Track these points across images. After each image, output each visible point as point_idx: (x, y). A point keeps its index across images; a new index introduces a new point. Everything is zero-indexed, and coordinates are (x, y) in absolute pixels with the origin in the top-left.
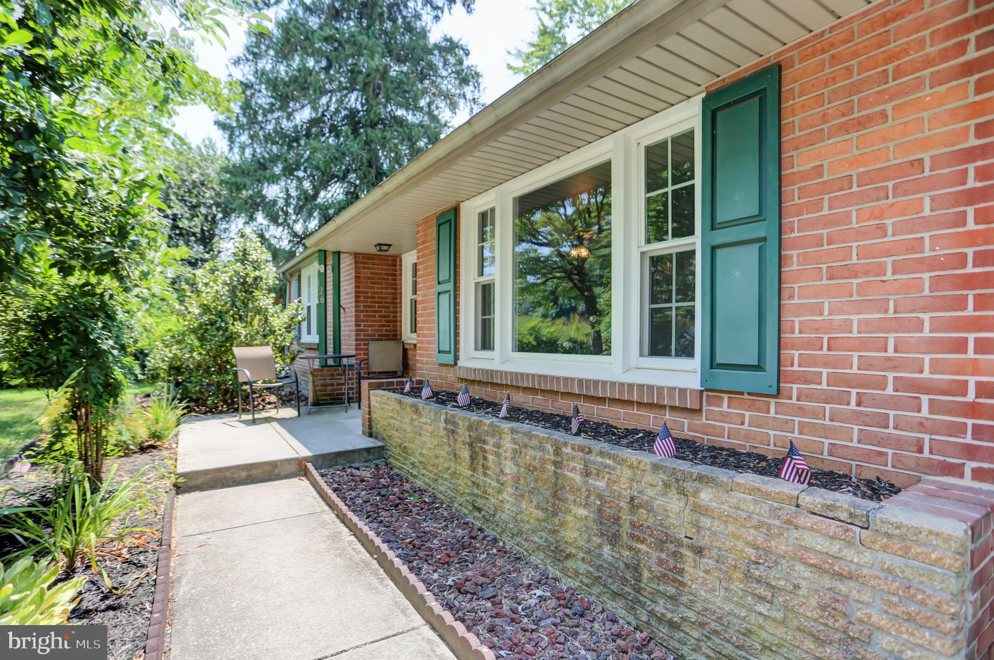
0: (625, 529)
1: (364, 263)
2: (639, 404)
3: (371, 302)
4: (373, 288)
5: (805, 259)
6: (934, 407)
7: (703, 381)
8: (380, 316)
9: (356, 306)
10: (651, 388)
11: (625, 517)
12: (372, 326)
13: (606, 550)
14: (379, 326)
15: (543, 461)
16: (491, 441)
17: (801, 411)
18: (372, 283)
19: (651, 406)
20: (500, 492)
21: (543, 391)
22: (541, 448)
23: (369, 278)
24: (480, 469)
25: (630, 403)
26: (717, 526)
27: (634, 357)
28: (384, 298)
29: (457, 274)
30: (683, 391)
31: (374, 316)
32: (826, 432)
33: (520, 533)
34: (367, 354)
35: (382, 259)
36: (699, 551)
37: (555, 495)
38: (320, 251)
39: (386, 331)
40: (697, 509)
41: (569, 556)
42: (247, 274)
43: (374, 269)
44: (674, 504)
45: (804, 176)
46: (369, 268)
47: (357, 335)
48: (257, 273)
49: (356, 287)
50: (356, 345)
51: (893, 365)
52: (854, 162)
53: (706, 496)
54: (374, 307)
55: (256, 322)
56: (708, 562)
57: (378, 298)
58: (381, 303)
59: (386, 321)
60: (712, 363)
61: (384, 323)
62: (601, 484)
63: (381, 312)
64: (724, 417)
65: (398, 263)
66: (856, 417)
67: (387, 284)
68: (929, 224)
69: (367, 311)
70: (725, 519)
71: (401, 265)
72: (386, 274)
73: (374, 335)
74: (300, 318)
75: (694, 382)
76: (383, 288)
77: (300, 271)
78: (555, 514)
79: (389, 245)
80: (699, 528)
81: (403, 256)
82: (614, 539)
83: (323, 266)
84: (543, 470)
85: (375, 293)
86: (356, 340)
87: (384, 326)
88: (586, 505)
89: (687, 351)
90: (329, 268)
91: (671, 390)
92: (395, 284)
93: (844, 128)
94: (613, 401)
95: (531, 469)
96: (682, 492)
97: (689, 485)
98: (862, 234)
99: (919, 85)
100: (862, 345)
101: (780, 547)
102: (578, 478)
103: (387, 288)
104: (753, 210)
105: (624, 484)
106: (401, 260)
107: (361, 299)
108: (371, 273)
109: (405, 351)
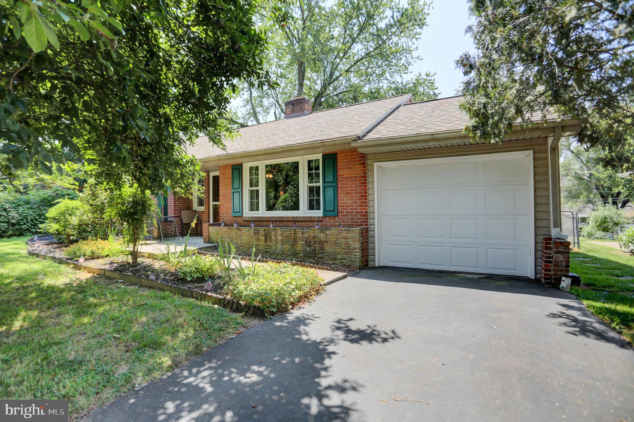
0: (312, 242)
2: (309, 221)
5: (341, 191)
6: (360, 216)
7: (323, 214)
10: (311, 217)
11: (312, 241)
12: (180, 204)
13: (308, 249)
14: (183, 204)
15: (291, 234)
16: (273, 232)
17: (341, 219)
19: (311, 221)
20: (276, 245)
21: (279, 221)
22: (290, 231)
24: (269, 241)
25: (306, 221)
26: (330, 237)
27: (306, 211)
29: (242, 186)
30: (319, 217)
32: (345, 222)
33: (283, 253)
36: (327, 242)
37: (294, 241)
39: (186, 206)
40: (326, 235)
41: (299, 253)
44: (322, 235)
45: (341, 175)
47: (174, 208)
51: (354, 209)
52: (349, 174)
53: (327, 232)
56: (328, 244)
60: (325, 211)
61: (185, 202)
62: (306, 235)
64: (328, 222)
66: (350, 219)
68: (358, 187)
70: (331, 235)
75: (321, 215)
78: (294, 245)
80: (326, 238)
82: (310, 246)
84: (291, 236)
87: (185, 204)
88: (303, 241)
89: (319, 209)
91: (316, 217)
93: (347, 168)
94: (301, 221)
95: (286, 236)
96: (323, 232)
97: (325, 231)
98: (350, 187)
99: (356, 164)
100: (350, 206)
101: (339, 237)
102: (300, 235)
104: (332, 180)
105: (312, 234)
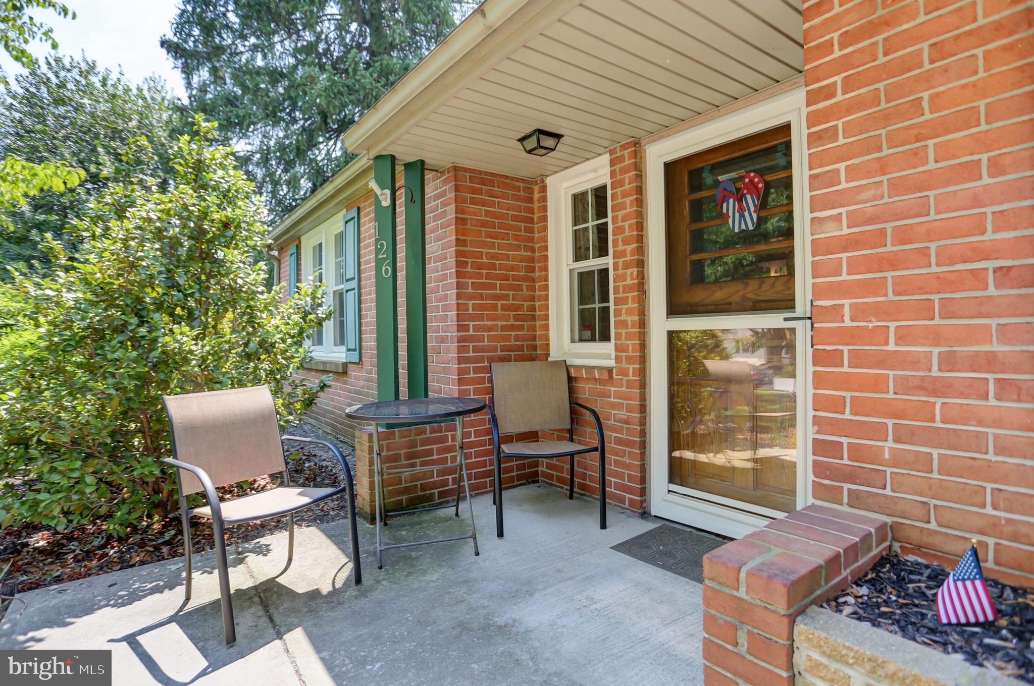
1: (473, 191)
3: (488, 276)
4: (492, 246)
8: (504, 308)
9: (459, 286)
12: (490, 329)
14: (504, 328)
18: (489, 235)
23: (484, 224)
28: (512, 269)
31: (494, 307)
34: (491, 391)
35: (506, 185)
38: (378, 158)
39: (517, 338)
42: (204, 215)
43: (492, 205)
46: (483, 203)
47: (461, 349)
48: (229, 212)
49: (459, 242)
50: (460, 372)
54: (494, 287)
55: (226, 325)
57: (501, 267)
58: (506, 278)
59: (517, 318)
61: (512, 322)
63: (506, 297)
65: (536, 196)
67: (516, 238)
69: (481, 297)
71: (544, 199)
72: (515, 218)
73: (495, 349)
74: (321, 312)
76: (510, 247)
77: (299, 238)
79: (558, 137)
81: (549, 181)
83: (388, 192)
85: (494, 257)
86: (460, 360)
87: (512, 328)
90: (401, 194)
92: (531, 240)
103: (517, 248)
106: (544, 189)
107: (469, 269)
108: (487, 213)
109: (570, 379)
